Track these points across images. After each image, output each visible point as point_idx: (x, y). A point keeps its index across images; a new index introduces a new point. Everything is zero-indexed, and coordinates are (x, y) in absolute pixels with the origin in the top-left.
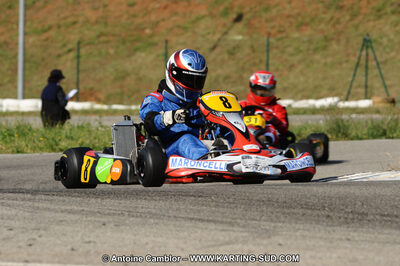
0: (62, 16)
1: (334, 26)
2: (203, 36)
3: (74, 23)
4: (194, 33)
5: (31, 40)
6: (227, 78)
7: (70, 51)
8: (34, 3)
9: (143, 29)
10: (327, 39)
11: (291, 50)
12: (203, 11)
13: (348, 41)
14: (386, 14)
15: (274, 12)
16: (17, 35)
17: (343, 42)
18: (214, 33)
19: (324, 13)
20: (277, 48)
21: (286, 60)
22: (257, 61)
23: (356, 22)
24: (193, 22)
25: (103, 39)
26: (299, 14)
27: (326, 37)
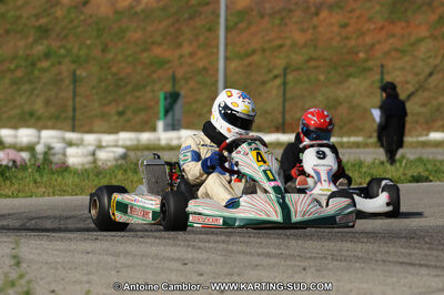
0: (267, 38)
2: (423, 60)
3: (281, 46)
5: (233, 65)
7: (276, 77)
8: (236, 24)
9: (357, 54)
12: (424, 33)
16: (217, 59)
24: (413, 45)
25: (313, 64)
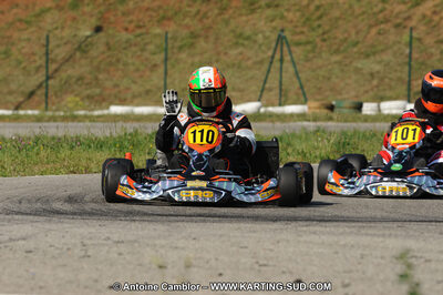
1: (201, 20)
4: (40, 28)
6: (80, 78)
10: (194, 36)
11: (151, 47)
13: (217, 39)
14: (259, 8)
15: (131, 5)
17: (212, 39)
18: (63, 28)
19: (189, 6)
20: (135, 45)
21: (147, 59)
22: (114, 60)
23: (226, 16)
26: (160, 7)
27: (192, 33)
